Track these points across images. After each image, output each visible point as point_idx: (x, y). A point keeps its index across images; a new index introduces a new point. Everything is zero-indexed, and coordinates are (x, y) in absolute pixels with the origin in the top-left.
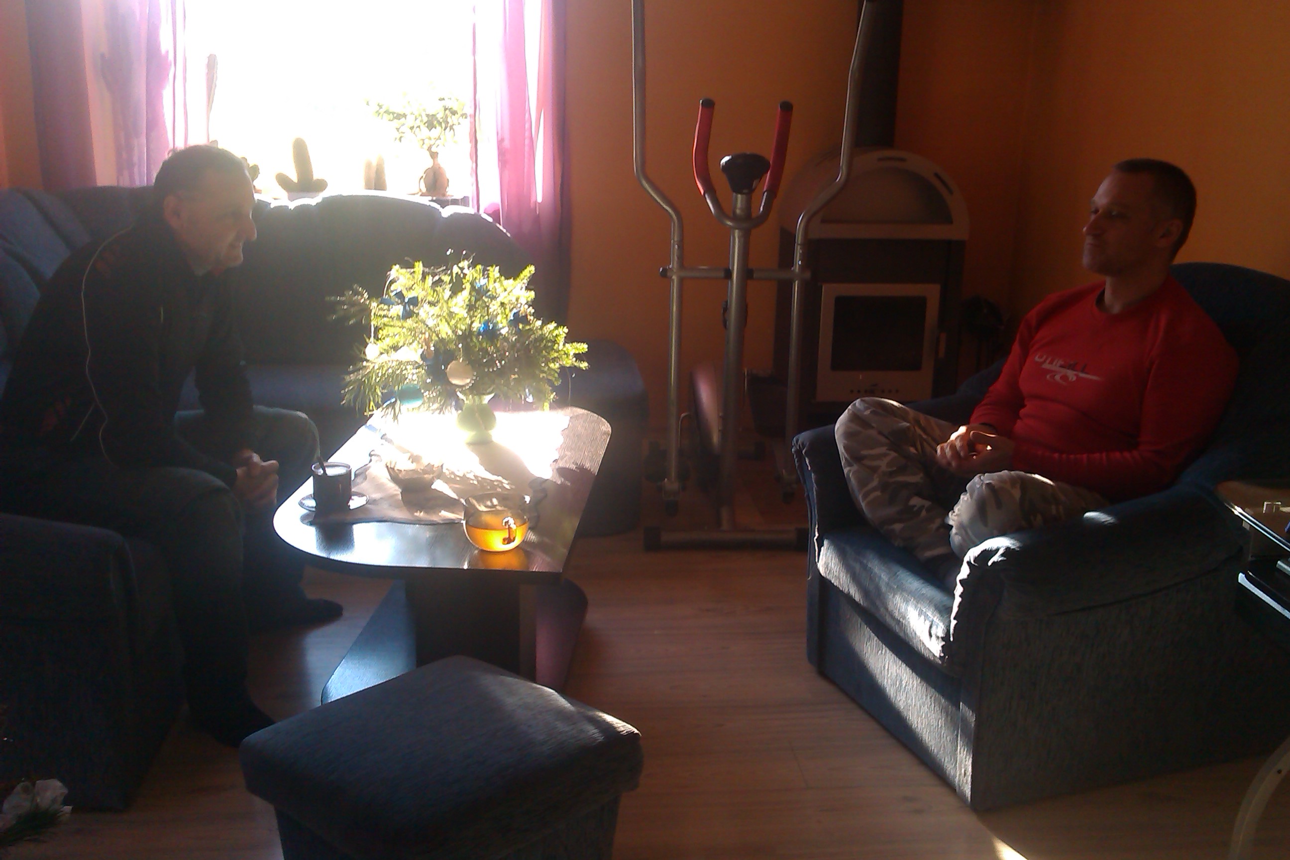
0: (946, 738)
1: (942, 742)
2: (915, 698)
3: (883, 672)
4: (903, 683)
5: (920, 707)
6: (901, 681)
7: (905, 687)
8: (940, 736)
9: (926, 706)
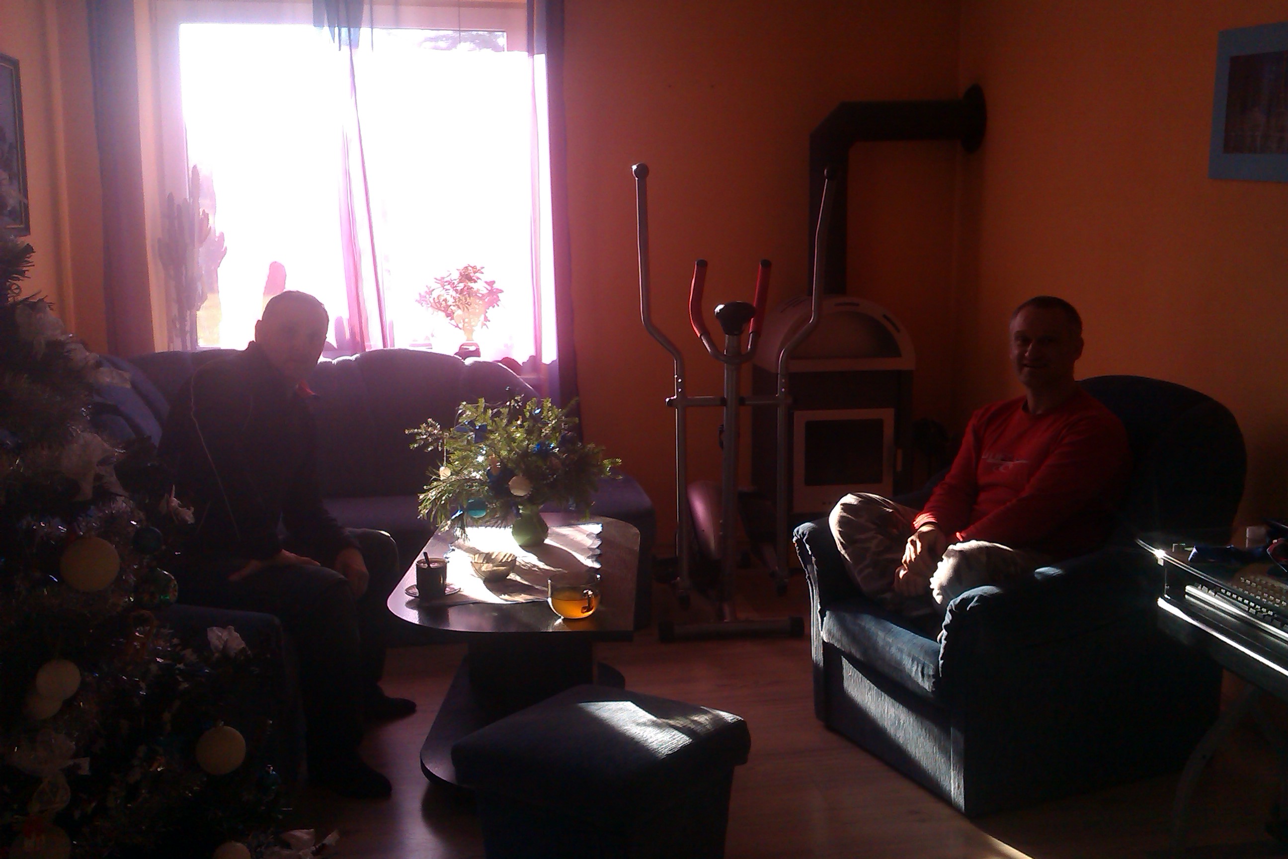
0: (941, 760)
1: (937, 765)
2: (912, 732)
3: (883, 715)
4: (901, 721)
5: (917, 739)
6: (899, 720)
7: (903, 724)
8: (936, 760)
9: (922, 737)
